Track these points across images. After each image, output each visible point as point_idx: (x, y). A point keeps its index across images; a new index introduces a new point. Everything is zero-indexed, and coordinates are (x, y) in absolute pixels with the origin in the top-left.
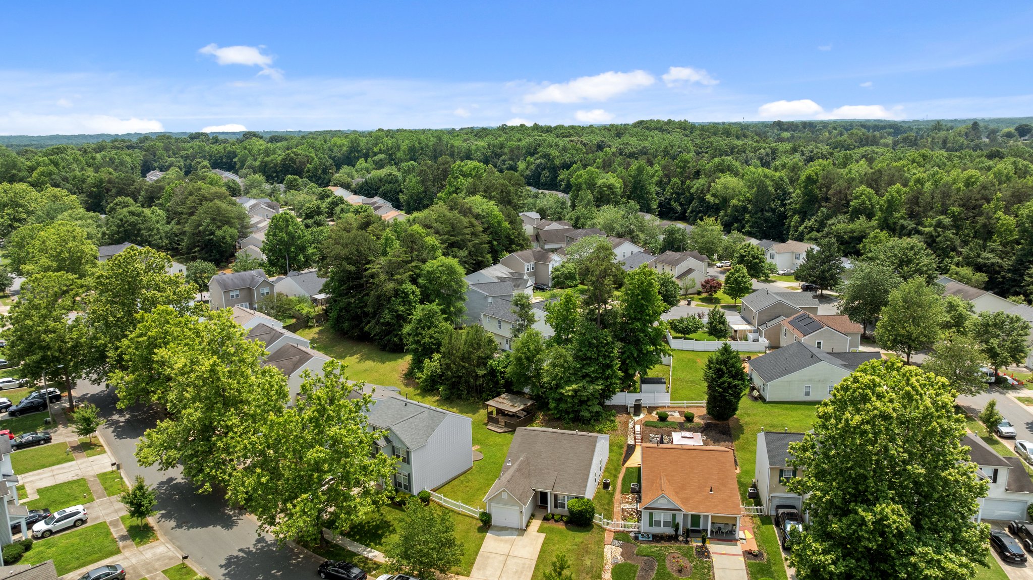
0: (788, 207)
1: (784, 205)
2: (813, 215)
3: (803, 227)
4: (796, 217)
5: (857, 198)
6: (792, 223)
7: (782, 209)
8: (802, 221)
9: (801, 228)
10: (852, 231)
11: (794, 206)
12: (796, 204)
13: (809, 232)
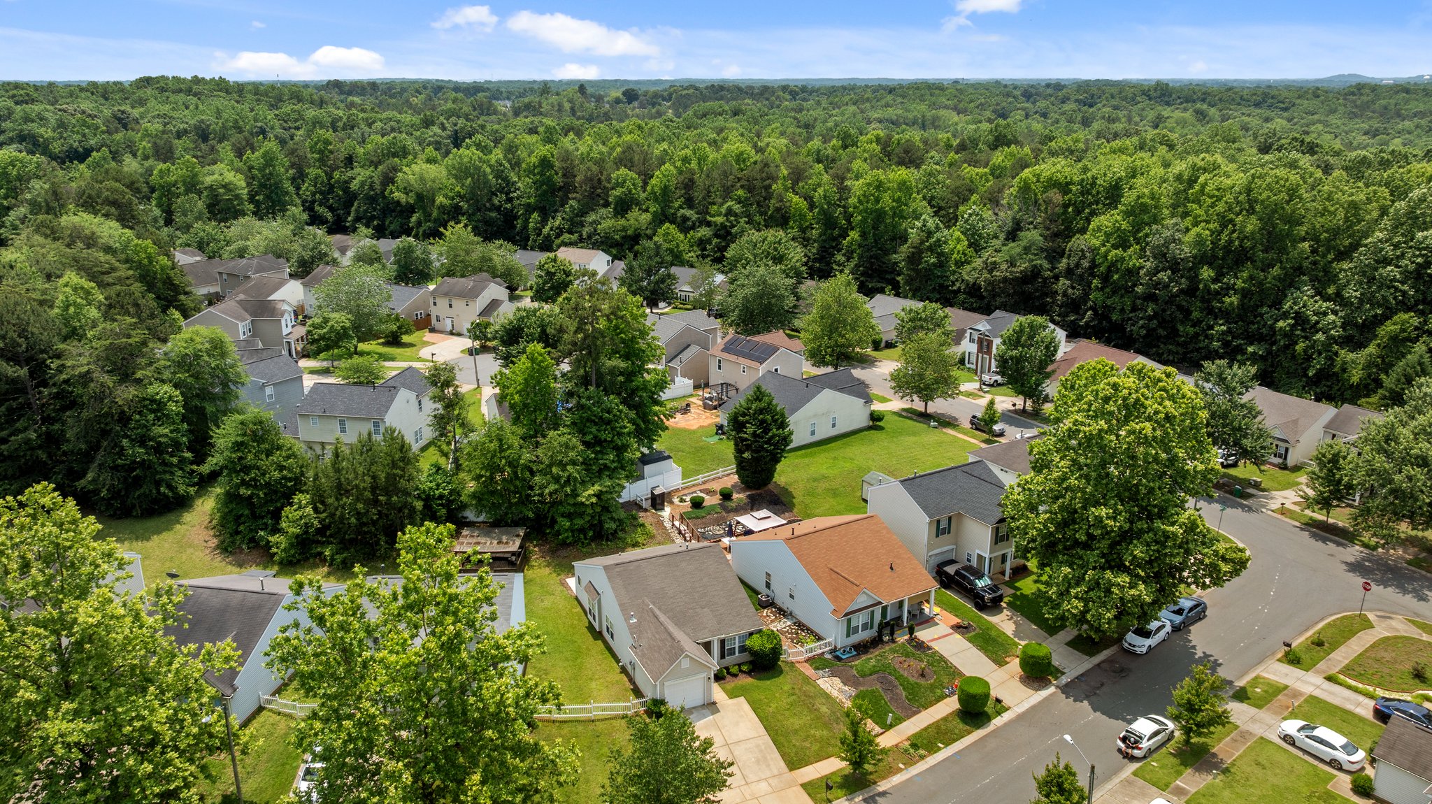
0: (516, 202)
1: (510, 200)
2: (556, 211)
3: (547, 228)
4: (535, 215)
5: (618, 185)
6: (531, 225)
7: (509, 206)
8: (544, 222)
9: (546, 230)
10: (624, 229)
11: (524, 201)
12: (529, 198)
13: (558, 236)
